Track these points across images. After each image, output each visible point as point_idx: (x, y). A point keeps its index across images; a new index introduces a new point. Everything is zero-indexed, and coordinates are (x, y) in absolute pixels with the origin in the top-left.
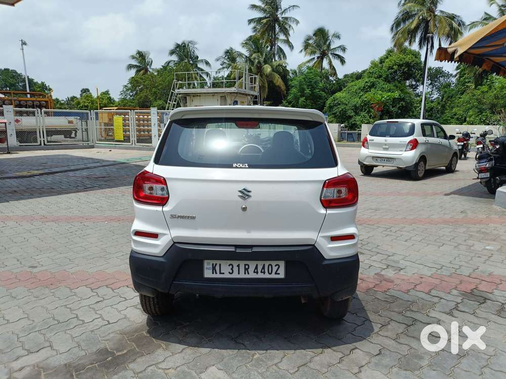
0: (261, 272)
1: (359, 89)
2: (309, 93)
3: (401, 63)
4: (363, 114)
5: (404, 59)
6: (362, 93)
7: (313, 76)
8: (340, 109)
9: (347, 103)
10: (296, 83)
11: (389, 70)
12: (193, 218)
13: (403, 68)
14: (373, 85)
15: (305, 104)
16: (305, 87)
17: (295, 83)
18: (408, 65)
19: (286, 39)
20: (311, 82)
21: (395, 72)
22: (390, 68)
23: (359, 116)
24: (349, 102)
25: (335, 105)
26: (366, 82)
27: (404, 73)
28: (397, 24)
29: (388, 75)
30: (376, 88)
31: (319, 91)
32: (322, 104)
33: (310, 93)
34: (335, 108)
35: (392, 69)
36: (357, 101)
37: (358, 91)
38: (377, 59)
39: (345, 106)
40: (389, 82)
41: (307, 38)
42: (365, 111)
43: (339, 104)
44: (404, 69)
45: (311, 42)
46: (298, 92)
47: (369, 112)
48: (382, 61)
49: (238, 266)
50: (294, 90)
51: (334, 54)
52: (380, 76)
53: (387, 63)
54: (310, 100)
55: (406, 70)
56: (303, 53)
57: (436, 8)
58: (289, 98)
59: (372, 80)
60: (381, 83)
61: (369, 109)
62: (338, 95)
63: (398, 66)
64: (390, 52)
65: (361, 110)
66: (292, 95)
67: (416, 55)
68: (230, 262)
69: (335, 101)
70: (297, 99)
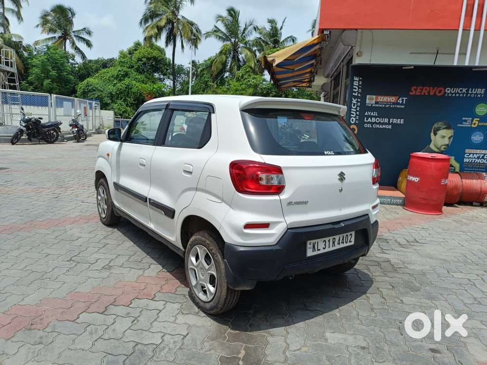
0: (342, 243)
1: (113, 76)
2: (54, 75)
3: (149, 56)
4: (119, 102)
5: (152, 53)
6: (115, 81)
7: (59, 57)
8: (96, 96)
9: (102, 90)
10: (38, 62)
11: (138, 61)
12: (306, 203)
13: (151, 61)
14: (126, 75)
15: (52, 87)
16: (50, 68)
17: (35, 61)
18: (155, 59)
19: (16, 9)
20: (56, 63)
21: (144, 64)
22: (139, 60)
23: (116, 104)
24: (104, 89)
25: (89, 91)
26: (119, 71)
27: (152, 66)
28: (145, 19)
29: (139, 67)
30: (129, 77)
31: (67, 75)
32: (72, 89)
33: (57, 75)
34: (90, 94)
35: (141, 61)
36: (111, 88)
37: (112, 79)
38: (125, 50)
39: (101, 93)
40: (140, 73)
41: (44, 13)
42: (121, 99)
43: (94, 91)
44: (152, 63)
45: (49, 18)
46: (42, 73)
47: (125, 100)
48: (131, 53)
49: (329, 241)
50: (36, 70)
51: (78, 36)
52: (132, 67)
53: (136, 55)
54: (56, 82)
55: (154, 63)
56: (40, 29)
57: (178, 12)
58: (29, 78)
59: (125, 69)
60: (133, 73)
61: (125, 98)
62: (90, 80)
63: (147, 59)
64: (138, 44)
65: (117, 98)
66: (34, 76)
67: (162, 51)
68: (323, 239)
69: (88, 86)
70: (40, 80)
